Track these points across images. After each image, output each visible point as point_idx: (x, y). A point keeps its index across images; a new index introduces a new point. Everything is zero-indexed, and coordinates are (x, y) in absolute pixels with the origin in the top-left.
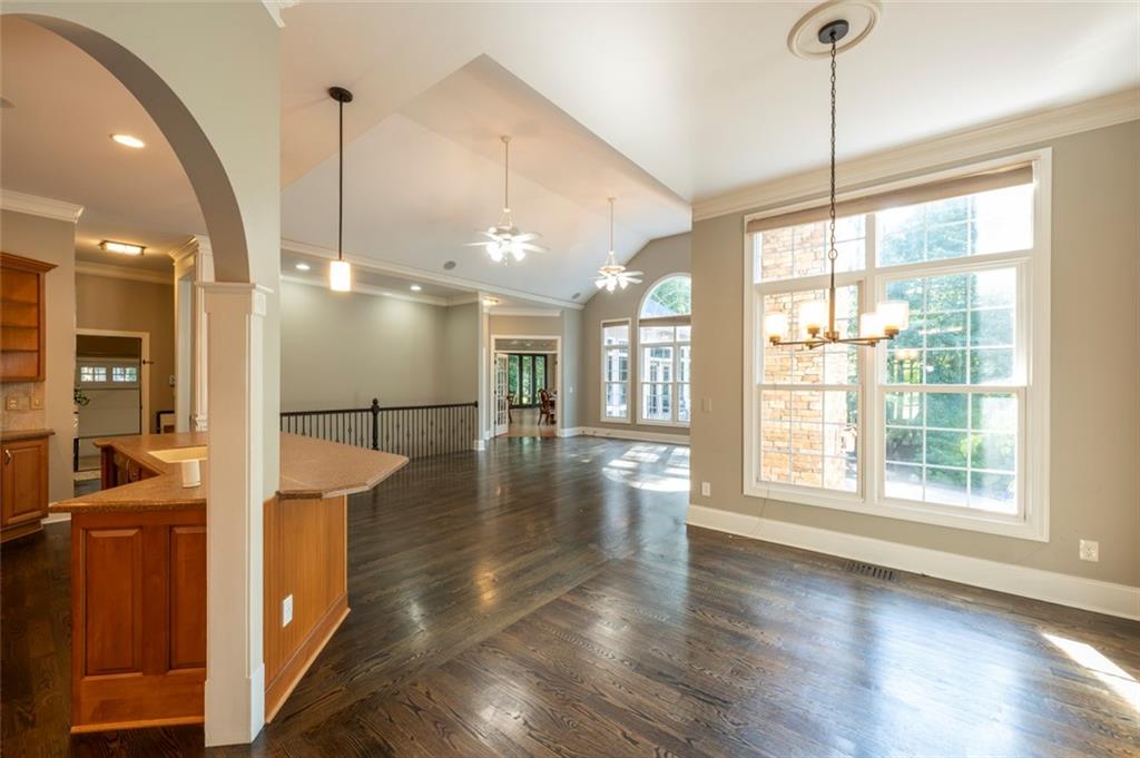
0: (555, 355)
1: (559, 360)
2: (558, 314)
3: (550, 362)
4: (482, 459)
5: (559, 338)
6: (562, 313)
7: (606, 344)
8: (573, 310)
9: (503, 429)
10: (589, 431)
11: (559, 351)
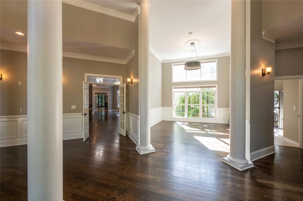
0: (107, 96)
1: (108, 96)
2: (108, 88)
3: (106, 97)
4: (93, 115)
5: (108, 92)
6: (109, 88)
7: (118, 93)
8: (112, 87)
9: (96, 110)
10: (115, 110)
11: (108, 95)
